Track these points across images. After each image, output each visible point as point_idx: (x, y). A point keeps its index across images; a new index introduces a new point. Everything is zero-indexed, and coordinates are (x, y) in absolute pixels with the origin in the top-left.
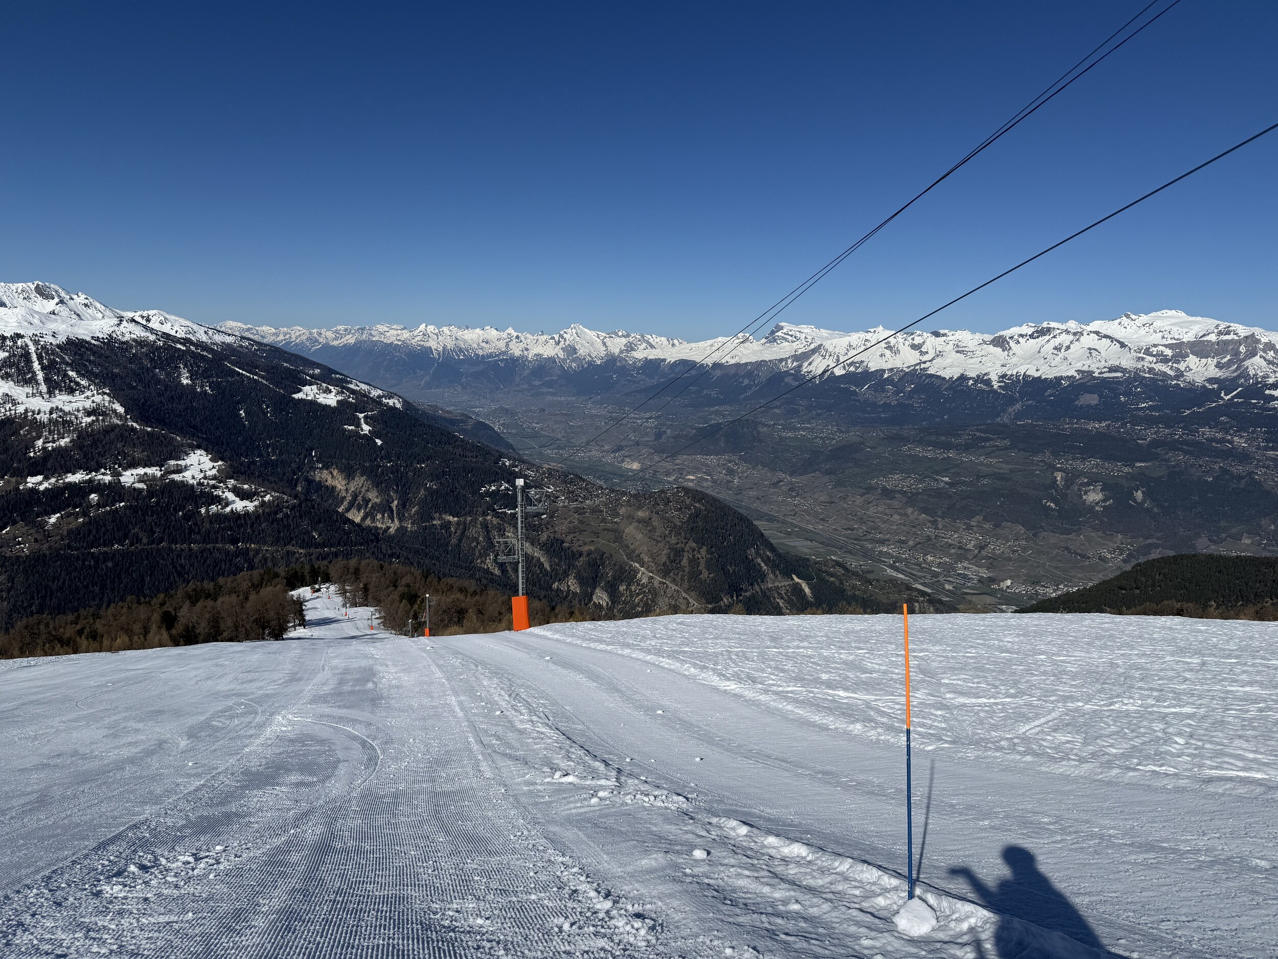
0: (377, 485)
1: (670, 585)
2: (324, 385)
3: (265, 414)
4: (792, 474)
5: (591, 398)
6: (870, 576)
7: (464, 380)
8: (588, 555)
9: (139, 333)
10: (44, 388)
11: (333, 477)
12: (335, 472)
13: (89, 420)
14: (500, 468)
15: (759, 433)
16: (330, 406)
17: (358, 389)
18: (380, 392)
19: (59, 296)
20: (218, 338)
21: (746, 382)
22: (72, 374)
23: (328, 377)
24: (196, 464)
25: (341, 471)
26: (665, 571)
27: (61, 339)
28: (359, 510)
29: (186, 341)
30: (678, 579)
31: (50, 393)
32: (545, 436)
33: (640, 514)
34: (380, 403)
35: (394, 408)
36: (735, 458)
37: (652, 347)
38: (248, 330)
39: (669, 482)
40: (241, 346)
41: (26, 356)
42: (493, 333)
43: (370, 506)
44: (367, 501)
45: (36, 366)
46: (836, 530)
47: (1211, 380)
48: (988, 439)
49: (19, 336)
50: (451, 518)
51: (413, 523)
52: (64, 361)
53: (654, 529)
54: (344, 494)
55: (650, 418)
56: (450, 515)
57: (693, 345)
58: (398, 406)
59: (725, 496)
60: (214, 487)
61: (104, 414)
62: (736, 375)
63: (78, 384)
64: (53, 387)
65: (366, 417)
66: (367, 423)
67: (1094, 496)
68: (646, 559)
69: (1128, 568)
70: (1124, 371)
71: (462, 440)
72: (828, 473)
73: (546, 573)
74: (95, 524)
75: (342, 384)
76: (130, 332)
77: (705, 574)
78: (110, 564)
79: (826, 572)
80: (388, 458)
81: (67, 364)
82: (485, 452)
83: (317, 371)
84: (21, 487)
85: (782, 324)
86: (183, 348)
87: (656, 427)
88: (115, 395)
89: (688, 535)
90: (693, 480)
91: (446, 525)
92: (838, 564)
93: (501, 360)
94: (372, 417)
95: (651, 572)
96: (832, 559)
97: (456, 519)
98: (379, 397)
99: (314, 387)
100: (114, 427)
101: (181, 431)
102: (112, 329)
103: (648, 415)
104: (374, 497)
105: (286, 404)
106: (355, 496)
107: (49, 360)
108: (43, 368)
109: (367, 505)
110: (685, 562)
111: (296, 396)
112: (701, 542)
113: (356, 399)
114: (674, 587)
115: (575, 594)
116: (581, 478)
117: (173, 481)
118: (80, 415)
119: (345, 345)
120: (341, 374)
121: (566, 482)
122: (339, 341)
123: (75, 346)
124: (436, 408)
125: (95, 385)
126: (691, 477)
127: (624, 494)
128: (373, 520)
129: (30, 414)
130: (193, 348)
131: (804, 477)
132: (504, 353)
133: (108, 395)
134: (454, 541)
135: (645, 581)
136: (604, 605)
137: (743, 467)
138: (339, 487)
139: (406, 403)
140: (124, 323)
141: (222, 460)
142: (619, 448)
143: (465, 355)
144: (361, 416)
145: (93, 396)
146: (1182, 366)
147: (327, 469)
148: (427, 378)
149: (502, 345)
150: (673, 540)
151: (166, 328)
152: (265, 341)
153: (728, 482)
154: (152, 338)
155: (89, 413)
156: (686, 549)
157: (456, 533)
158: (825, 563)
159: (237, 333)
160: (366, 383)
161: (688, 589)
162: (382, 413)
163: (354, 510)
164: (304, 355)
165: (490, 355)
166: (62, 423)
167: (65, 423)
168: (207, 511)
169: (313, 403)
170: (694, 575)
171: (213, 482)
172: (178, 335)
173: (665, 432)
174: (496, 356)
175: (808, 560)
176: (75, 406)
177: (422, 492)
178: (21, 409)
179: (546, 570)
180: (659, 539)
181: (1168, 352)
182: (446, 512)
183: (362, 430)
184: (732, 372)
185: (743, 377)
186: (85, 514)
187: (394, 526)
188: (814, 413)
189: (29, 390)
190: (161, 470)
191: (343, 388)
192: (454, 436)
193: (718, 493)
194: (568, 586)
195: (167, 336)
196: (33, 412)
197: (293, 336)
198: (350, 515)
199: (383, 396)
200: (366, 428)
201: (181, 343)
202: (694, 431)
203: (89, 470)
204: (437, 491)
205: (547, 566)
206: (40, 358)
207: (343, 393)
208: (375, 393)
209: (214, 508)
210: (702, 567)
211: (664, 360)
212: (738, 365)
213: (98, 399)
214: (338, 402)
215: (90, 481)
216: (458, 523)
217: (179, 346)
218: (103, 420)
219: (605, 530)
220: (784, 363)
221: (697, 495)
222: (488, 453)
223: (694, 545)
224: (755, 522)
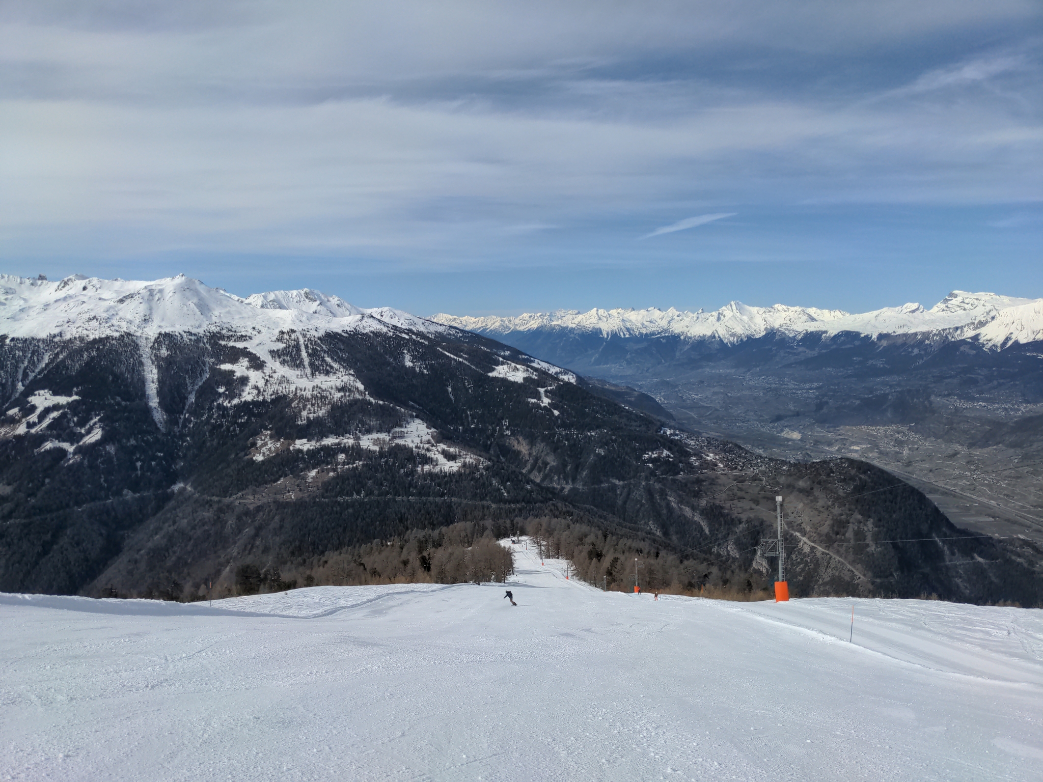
0: (555, 450)
1: (834, 556)
2: (513, 364)
3: (467, 390)
4: (971, 446)
5: (749, 370)
7: (628, 356)
8: (747, 522)
9: (375, 326)
10: (308, 371)
11: (519, 442)
12: (521, 439)
13: (339, 395)
14: (662, 436)
15: (931, 403)
16: (517, 382)
17: (540, 367)
18: (558, 370)
19: (320, 299)
20: (433, 329)
21: (916, 351)
22: (328, 360)
23: (516, 357)
24: (414, 430)
25: (525, 438)
26: (828, 541)
27: (321, 333)
28: (539, 472)
29: (410, 331)
30: (842, 550)
31: (313, 374)
32: (703, 407)
33: (801, 484)
34: (557, 379)
35: (569, 384)
36: (904, 429)
37: (813, 319)
38: (454, 320)
39: (832, 453)
40: (450, 334)
41: (297, 347)
42: (656, 314)
43: (548, 468)
44: (546, 464)
45: (304, 354)
46: (1023, 507)
49: (293, 331)
50: (617, 482)
51: (584, 485)
52: (322, 350)
53: (816, 500)
54: (527, 458)
55: (811, 389)
56: (616, 479)
57: (856, 316)
58: (572, 381)
59: (891, 467)
60: (428, 450)
61: (350, 391)
62: (904, 344)
63: (332, 367)
64: (315, 369)
65: (546, 391)
66: (547, 396)
68: (808, 529)
71: (627, 411)
72: (1013, 445)
73: (706, 538)
74: (341, 479)
75: (526, 363)
76: (370, 326)
77: (872, 548)
78: (350, 510)
79: (1012, 552)
80: (565, 426)
81: (325, 352)
82: (647, 422)
83: (508, 353)
84: (291, 448)
85: (955, 292)
86: (407, 337)
87: (817, 398)
88: (359, 375)
89: (853, 507)
90: (856, 451)
91: (613, 488)
92: (1026, 543)
93: (663, 338)
94: (550, 392)
95: (814, 542)
96: (1019, 539)
97: (621, 483)
98: (556, 373)
99: (505, 367)
100: (356, 401)
101: (404, 404)
102: (357, 324)
103: (808, 386)
104: (552, 461)
105: (483, 381)
106: (536, 460)
107: (313, 349)
108: (309, 355)
109: (546, 468)
110: (850, 534)
111: (490, 374)
112: (867, 515)
113: (539, 376)
114: (838, 558)
115: (734, 559)
116: (740, 447)
117: (397, 445)
118: (333, 391)
119: (529, 330)
120: (526, 355)
121: (725, 451)
122: (525, 327)
123: (331, 338)
124: (604, 382)
125: (344, 367)
126: (856, 448)
127: (784, 463)
128: (552, 480)
129: (298, 391)
130: (414, 337)
131: (985, 450)
132: (666, 331)
133: (353, 375)
134: (620, 502)
135: (807, 550)
136: (764, 571)
137: (913, 437)
138: (523, 451)
139: (579, 378)
140: (366, 319)
141: (435, 427)
142: (779, 418)
143: (630, 334)
144: (542, 390)
145: (342, 376)
147: (514, 436)
148: (597, 355)
149: (664, 324)
150: (836, 510)
151: (395, 322)
152: (467, 329)
153: (897, 453)
154: (385, 330)
155: (339, 390)
156: (851, 520)
157: (621, 495)
158: (1011, 541)
159: (446, 323)
160: (546, 362)
161: (854, 561)
162: (559, 387)
163: (535, 472)
164: (497, 339)
165: (653, 334)
166: (321, 397)
167: (322, 397)
168: (422, 469)
169: (504, 380)
170: (860, 548)
171: (426, 446)
172: (403, 327)
173: (827, 403)
174: (659, 333)
175: (991, 538)
176: (329, 384)
177: (592, 457)
178: (293, 388)
179: (705, 534)
180: (822, 509)
182: (613, 476)
183: (542, 402)
184: (900, 341)
185: (913, 347)
186: (334, 470)
187: (568, 488)
188: (995, 383)
189: (298, 372)
190: (389, 436)
191: (528, 366)
192: (620, 407)
193: (886, 464)
194: (728, 551)
195: (395, 328)
196: (301, 390)
197: (489, 324)
198: (532, 477)
199: (561, 373)
200: (546, 401)
201: (405, 333)
202: (858, 402)
203: (338, 434)
204: (604, 457)
205: (707, 531)
206: (307, 347)
207: (528, 370)
208: (553, 370)
209: (427, 468)
210: (869, 540)
211: (826, 332)
212: (905, 335)
213: (346, 378)
214: (524, 379)
215: (339, 444)
216: (623, 487)
217: (404, 336)
218: (349, 396)
219: (764, 498)
220: (959, 332)
221: (863, 467)
222: (651, 422)
223: (860, 517)
224: (928, 496)
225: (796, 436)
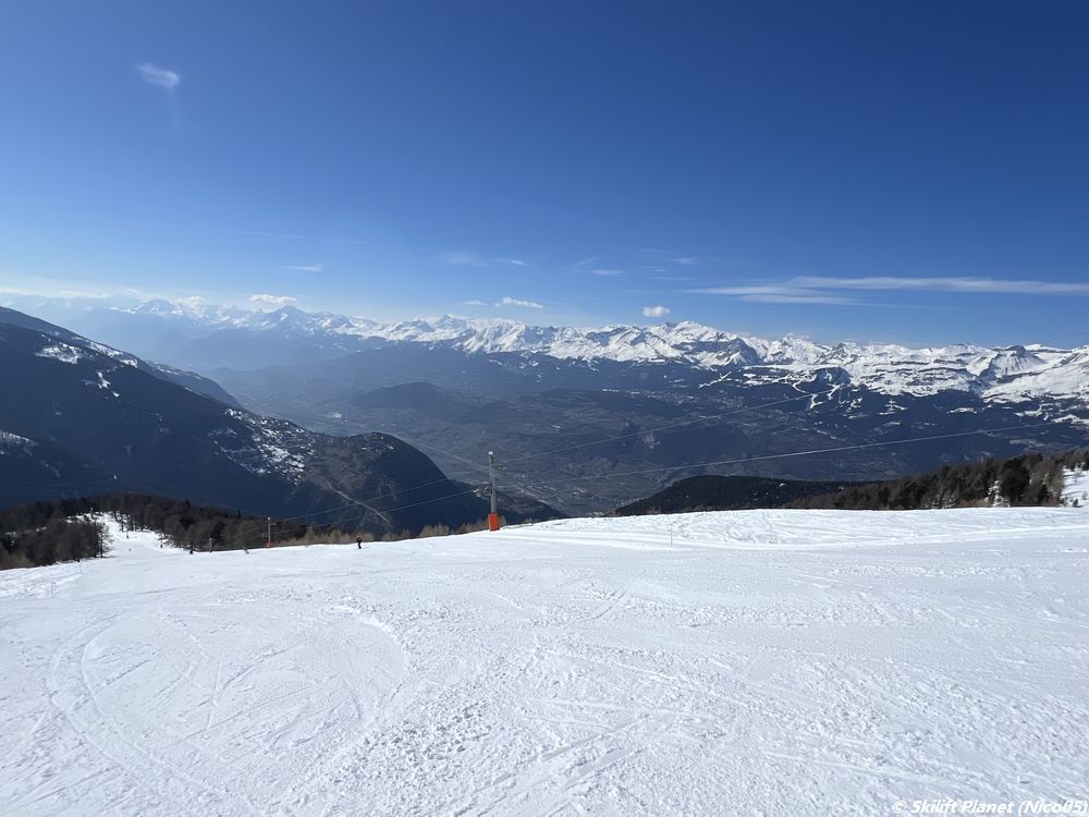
1: (367, 507)
2: (65, 346)
4: (457, 423)
6: (510, 496)
14: (226, 417)
16: (70, 364)
17: (96, 350)
18: (117, 353)
23: (67, 338)
26: (363, 496)
30: (373, 502)
34: (118, 363)
35: (130, 366)
37: (351, 326)
39: (365, 429)
43: (106, 448)
44: (103, 444)
47: (714, 366)
48: (586, 401)
50: (181, 458)
53: (354, 465)
56: (181, 455)
58: (134, 364)
59: (407, 439)
62: (416, 348)
65: (104, 374)
66: (105, 379)
67: (650, 439)
68: (348, 488)
69: (669, 485)
70: (666, 359)
71: (192, 393)
72: (482, 423)
75: (81, 345)
77: (394, 498)
82: (212, 404)
83: (58, 334)
89: (381, 469)
90: (383, 428)
94: (110, 374)
95: (352, 497)
98: (116, 357)
99: (56, 348)
105: (25, 361)
110: (379, 490)
111: (37, 355)
112: (390, 475)
113: (95, 358)
114: (369, 508)
120: (80, 337)
124: (167, 367)
127: (330, 437)
139: (140, 362)
144: (99, 373)
146: (698, 357)
150: (369, 473)
156: (380, 480)
160: (104, 346)
161: (381, 510)
162: (119, 371)
164: (45, 319)
169: (54, 361)
170: (386, 500)
177: (155, 436)
180: (358, 472)
181: (690, 348)
183: (101, 384)
191: (82, 348)
192: (185, 390)
199: (120, 356)
200: (104, 383)
204: (169, 436)
207: (83, 353)
208: (113, 354)
210: (392, 494)
211: (360, 336)
214: (79, 361)
220: (450, 343)
221: (388, 439)
223: (386, 477)
224: (432, 459)
225: (338, 416)
